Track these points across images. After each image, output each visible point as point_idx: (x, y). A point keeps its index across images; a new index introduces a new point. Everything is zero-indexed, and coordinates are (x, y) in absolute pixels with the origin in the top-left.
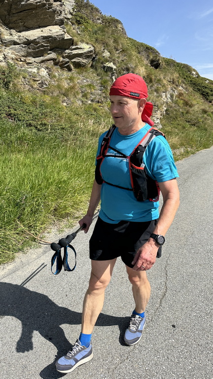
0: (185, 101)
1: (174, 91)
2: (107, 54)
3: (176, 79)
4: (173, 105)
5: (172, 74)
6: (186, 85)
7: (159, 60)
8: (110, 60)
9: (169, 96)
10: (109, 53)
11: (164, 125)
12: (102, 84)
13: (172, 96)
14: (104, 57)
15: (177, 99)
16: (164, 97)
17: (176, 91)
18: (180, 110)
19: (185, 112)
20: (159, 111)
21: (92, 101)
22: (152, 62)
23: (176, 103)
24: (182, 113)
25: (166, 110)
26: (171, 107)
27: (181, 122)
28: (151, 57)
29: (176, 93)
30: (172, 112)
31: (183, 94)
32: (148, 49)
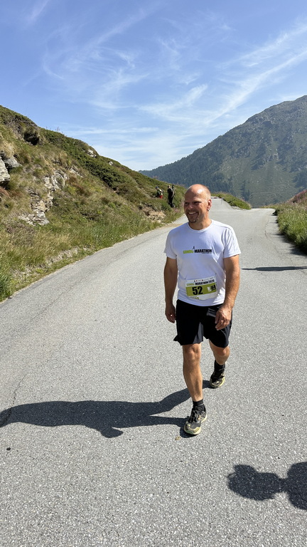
0: (78, 188)
1: (62, 175)
3: (64, 160)
4: (63, 193)
6: (79, 167)
7: (36, 133)
9: (55, 181)
11: (51, 220)
13: (60, 182)
15: (67, 185)
16: (48, 182)
17: (65, 175)
18: (74, 200)
19: (79, 202)
20: (41, 202)
22: (27, 136)
23: (66, 190)
24: (76, 203)
25: (53, 200)
26: (60, 196)
27: (75, 216)
28: (25, 129)
29: (66, 177)
30: (63, 203)
31: (75, 179)
32: (18, 119)
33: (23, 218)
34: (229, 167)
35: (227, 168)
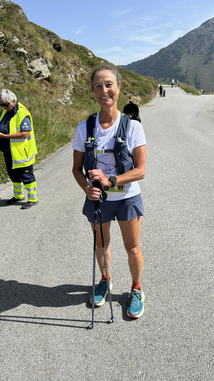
1: (77, 72)
2: (16, 40)
3: (77, 62)
4: (78, 84)
5: (73, 56)
6: (85, 66)
7: (60, 44)
8: (21, 45)
9: (73, 76)
10: (18, 39)
11: (74, 102)
12: (17, 67)
13: (76, 76)
14: (14, 42)
15: (80, 79)
16: (70, 77)
18: (85, 88)
20: (68, 90)
21: (13, 82)
22: (54, 45)
23: (80, 82)
24: (87, 91)
25: (73, 89)
26: (77, 86)
27: (87, 99)
28: (53, 41)
29: (79, 74)
30: (79, 91)
31: (84, 74)
32: (50, 34)
33: (59, 100)
34: (186, 63)
35: (184, 63)
